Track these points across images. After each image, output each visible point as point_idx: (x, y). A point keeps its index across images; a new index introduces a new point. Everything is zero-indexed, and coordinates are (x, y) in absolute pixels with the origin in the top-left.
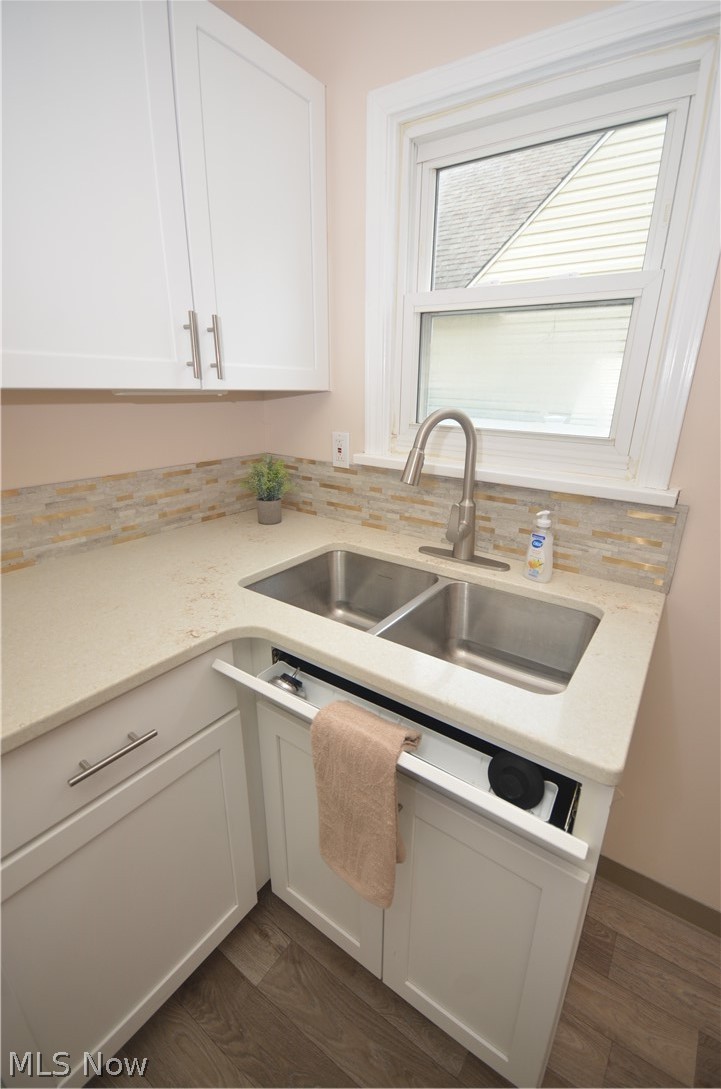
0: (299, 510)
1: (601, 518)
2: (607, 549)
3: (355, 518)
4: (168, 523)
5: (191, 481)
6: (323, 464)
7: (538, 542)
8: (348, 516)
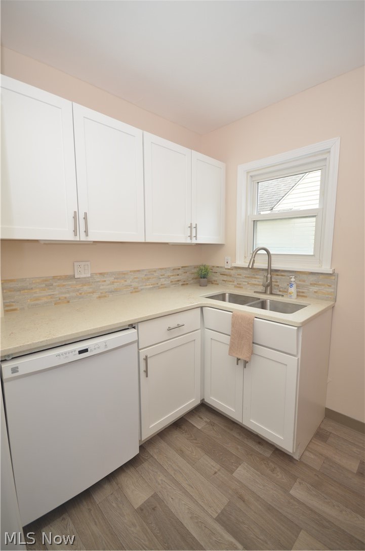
0: (212, 283)
1: (312, 279)
2: (315, 289)
3: (232, 285)
4: (173, 284)
5: (179, 272)
6: (221, 267)
7: (291, 286)
8: (230, 284)
